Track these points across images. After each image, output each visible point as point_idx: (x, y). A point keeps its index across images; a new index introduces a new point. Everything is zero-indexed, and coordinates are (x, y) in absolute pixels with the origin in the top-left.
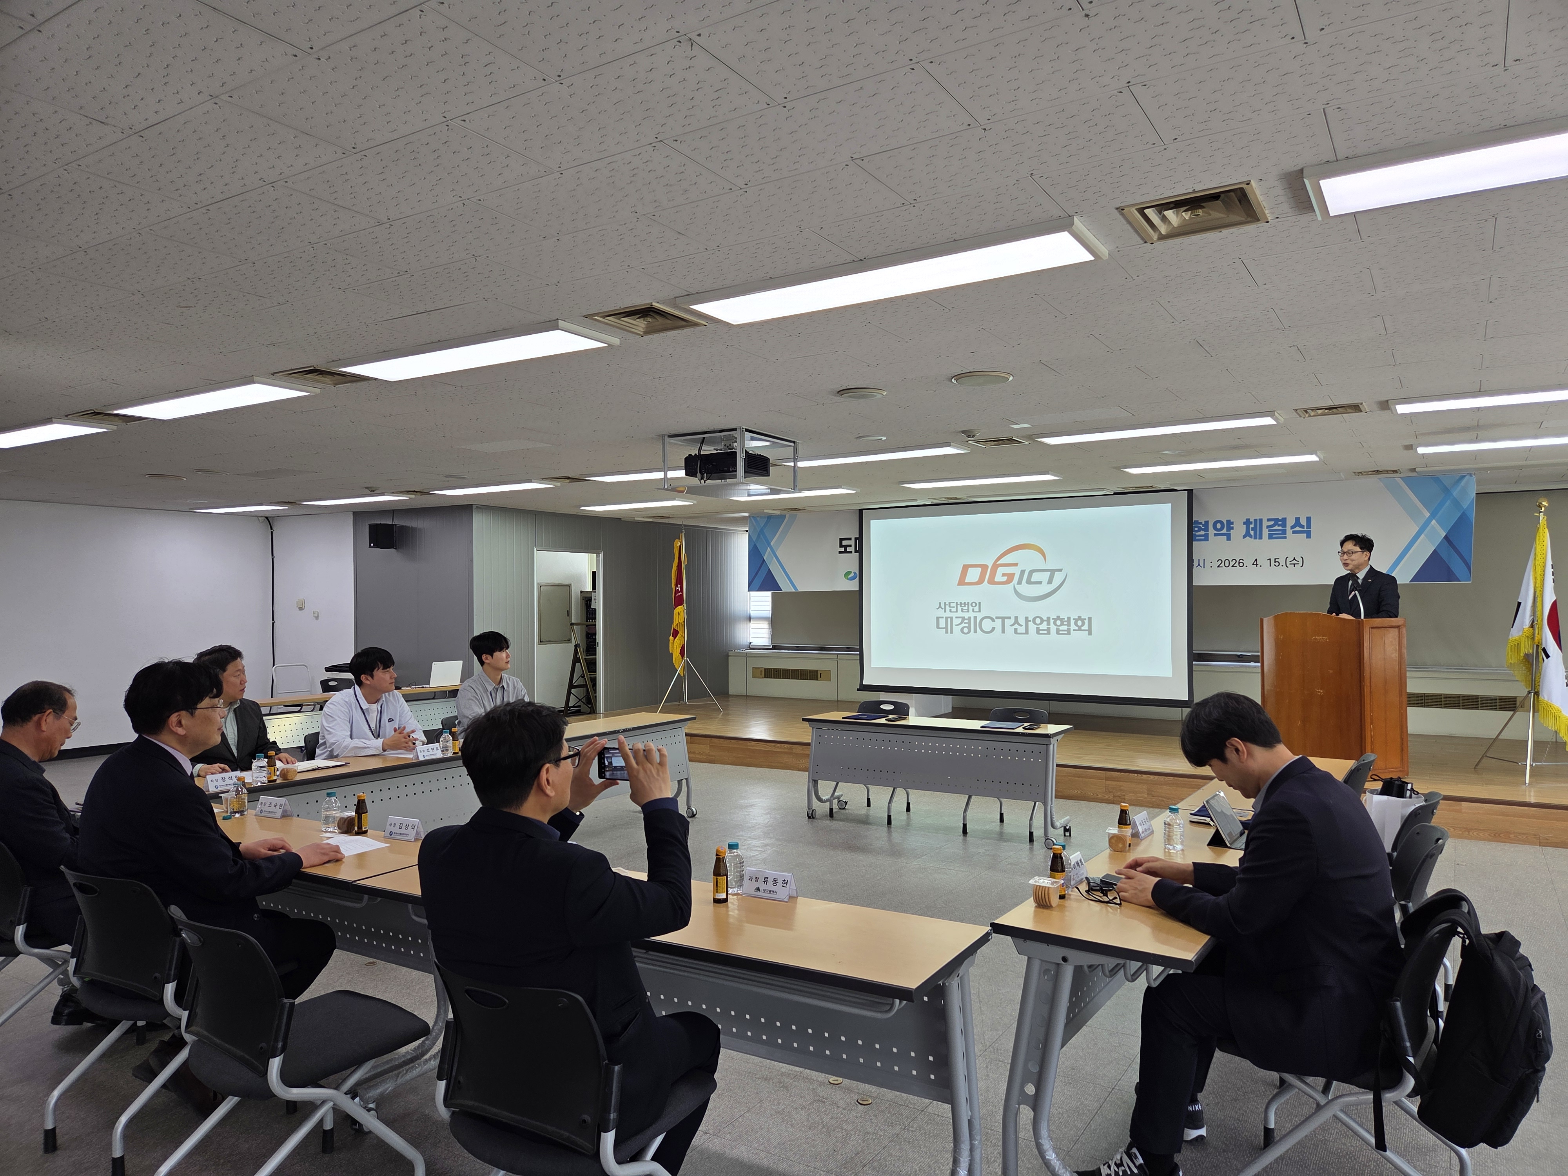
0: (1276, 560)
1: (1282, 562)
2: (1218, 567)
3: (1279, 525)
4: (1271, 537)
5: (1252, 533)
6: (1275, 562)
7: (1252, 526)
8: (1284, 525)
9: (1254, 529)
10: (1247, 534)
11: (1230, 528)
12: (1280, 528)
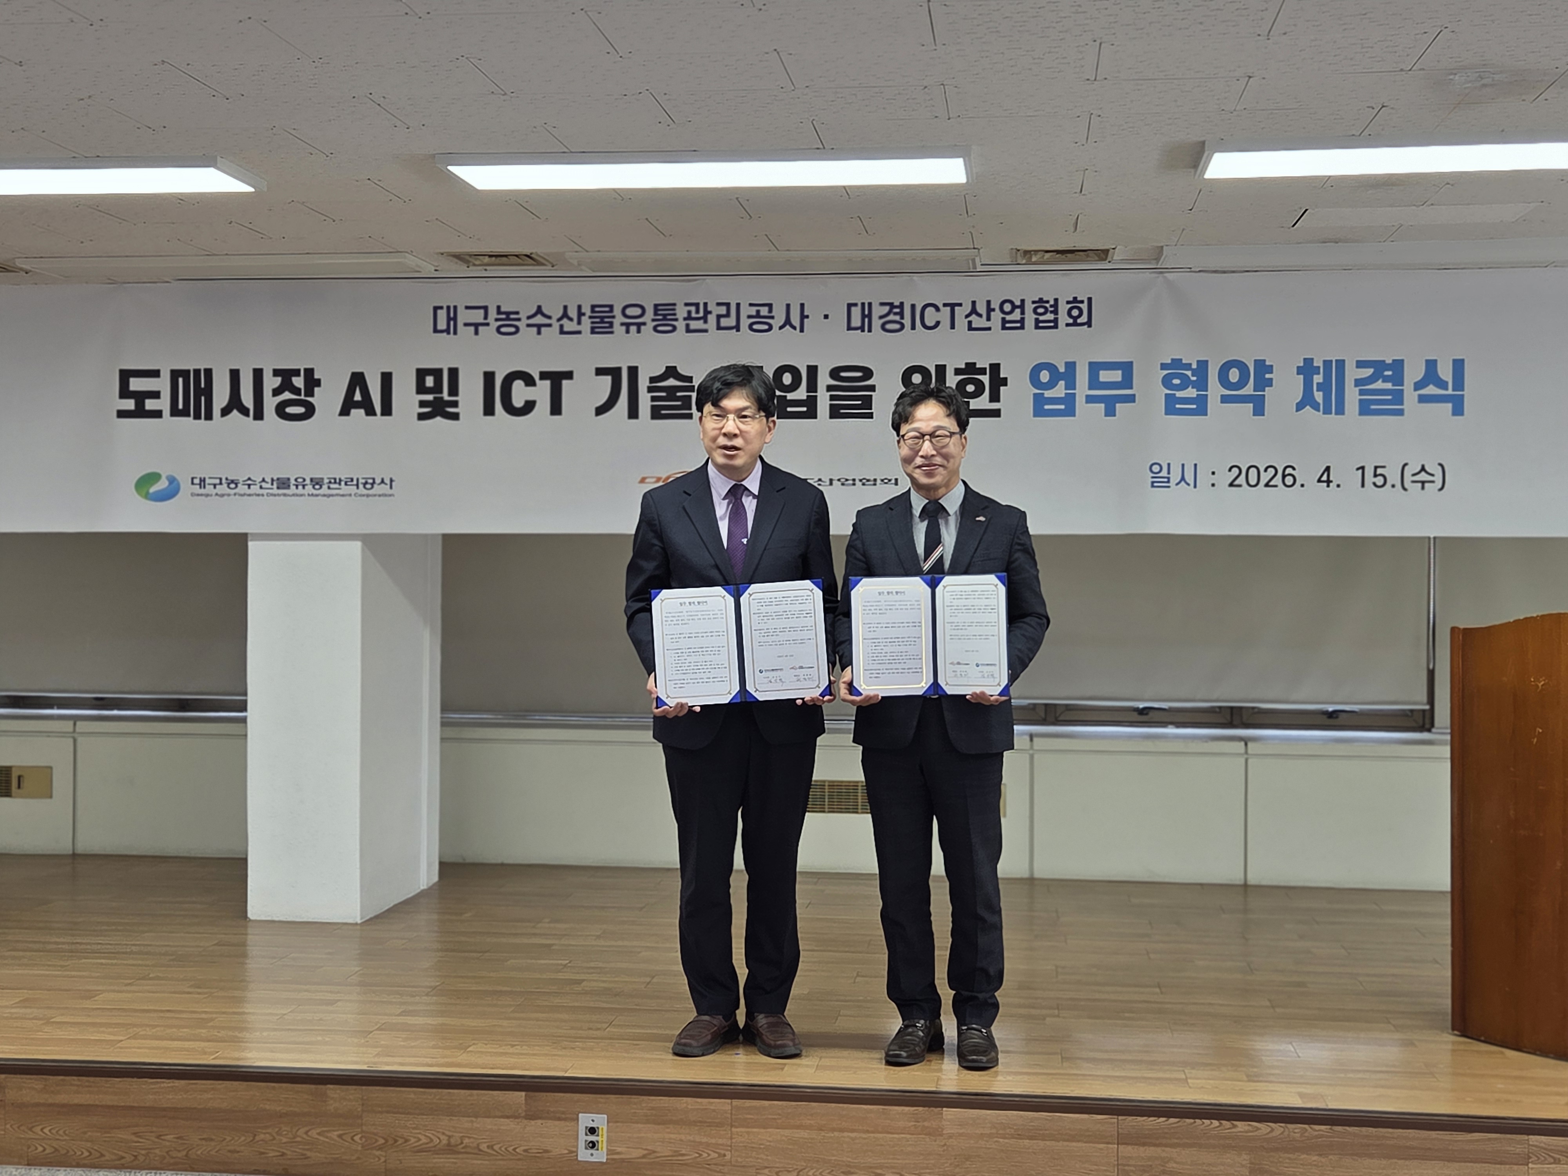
0: (1379, 471)
1: (1393, 477)
2: (1231, 485)
3: (1386, 379)
4: (1365, 409)
5: (1319, 396)
6: (1375, 475)
7: (1318, 379)
8: (1398, 379)
9: (1324, 387)
10: (1307, 401)
11: (1263, 383)
12: (1389, 386)
